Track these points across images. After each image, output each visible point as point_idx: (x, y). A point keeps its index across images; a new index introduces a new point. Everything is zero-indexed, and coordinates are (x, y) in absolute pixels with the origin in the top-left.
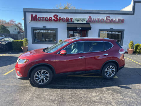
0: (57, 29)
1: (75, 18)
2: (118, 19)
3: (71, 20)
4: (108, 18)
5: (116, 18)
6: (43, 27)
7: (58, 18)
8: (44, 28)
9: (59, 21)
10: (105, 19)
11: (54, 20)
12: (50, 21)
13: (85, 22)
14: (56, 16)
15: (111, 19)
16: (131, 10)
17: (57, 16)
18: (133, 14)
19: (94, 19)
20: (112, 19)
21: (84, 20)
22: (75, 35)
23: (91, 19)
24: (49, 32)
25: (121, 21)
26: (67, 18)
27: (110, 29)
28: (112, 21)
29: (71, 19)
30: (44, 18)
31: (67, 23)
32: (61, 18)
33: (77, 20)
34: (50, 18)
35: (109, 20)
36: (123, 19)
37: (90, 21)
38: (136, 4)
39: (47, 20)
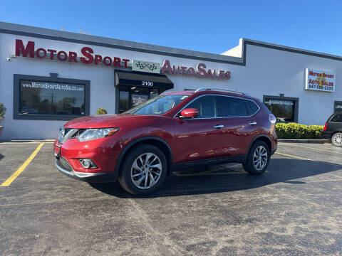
0: (89, 82)
1: (134, 60)
2: (221, 72)
3: (126, 63)
4: (202, 67)
5: (217, 69)
6: (51, 74)
7: (94, 55)
8: (54, 79)
9: (96, 64)
10: (196, 69)
11: (82, 59)
12: (70, 61)
13: (157, 71)
14: (87, 52)
15: (207, 70)
16: (240, 56)
17: (91, 51)
18: (244, 64)
19: (174, 67)
20: (210, 71)
21: (154, 67)
22: (134, 99)
23: (169, 66)
24: (67, 87)
25: (225, 76)
26: (115, 59)
28: (209, 76)
29: (126, 61)
30: (56, 51)
31: (115, 71)
32: (101, 57)
33: (138, 64)
34: (71, 53)
35: (204, 71)
36: (229, 72)
37: (167, 72)
38: (248, 45)
39: (64, 58)
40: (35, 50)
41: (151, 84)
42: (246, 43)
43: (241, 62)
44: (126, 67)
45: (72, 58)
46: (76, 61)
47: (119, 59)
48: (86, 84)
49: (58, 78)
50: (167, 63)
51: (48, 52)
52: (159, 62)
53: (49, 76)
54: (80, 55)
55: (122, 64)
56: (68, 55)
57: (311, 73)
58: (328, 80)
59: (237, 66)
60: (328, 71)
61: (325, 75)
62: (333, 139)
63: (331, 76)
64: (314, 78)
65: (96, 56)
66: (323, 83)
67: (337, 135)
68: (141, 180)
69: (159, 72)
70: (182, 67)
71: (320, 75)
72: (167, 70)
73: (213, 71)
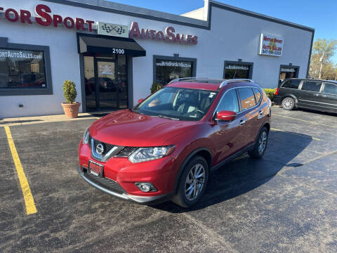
0: (48, 48)
1: (100, 21)
2: (188, 36)
3: (90, 26)
4: (170, 31)
5: (185, 33)
7: (51, 15)
9: (56, 26)
10: (165, 33)
11: (38, 20)
12: (23, 22)
13: (126, 35)
14: (43, 10)
15: (175, 34)
16: (206, 19)
17: (48, 9)
19: (143, 30)
20: (178, 35)
21: (121, 30)
22: (100, 66)
23: (138, 30)
24: (21, 55)
25: (192, 41)
26: (78, 20)
27: (173, 56)
28: (177, 40)
29: (90, 23)
30: (2, 9)
31: (78, 35)
32: (60, 17)
33: (105, 27)
34: (22, 12)
35: (173, 36)
36: (196, 37)
37: (135, 36)
38: (213, 7)
39: (14, 17)
41: (122, 52)
42: (211, 5)
43: (206, 26)
44: (91, 30)
45: (24, 18)
46: (30, 22)
47: (82, 20)
48: (45, 51)
49: (8, 44)
50: (136, 25)
52: (126, 23)
54: (34, 14)
55: (85, 26)
56: (19, 14)
57: (265, 39)
58: (278, 45)
59: (203, 30)
60: (279, 37)
61: (276, 40)
63: (280, 42)
64: (267, 43)
65: (55, 16)
66: (274, 48)
69: (128, 37)
70: (151, 31)
71: (271, 40)
72: (135, 34)
73: (181, 36)
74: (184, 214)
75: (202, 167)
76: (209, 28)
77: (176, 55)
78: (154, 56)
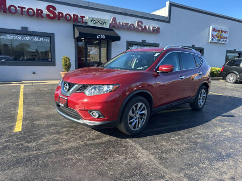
0: (53, 34)
1: (89, 17)
2: (153, 27)
3: (82, 20)
4: (140, 24)
5: (150, 25)
6: (22, 28)
7: (57, 12)
8: (24, 32)
9: (59, 19)
10: (136, 25)
11: (47, 15)
12: (38, 16)
13: (107, 26)
14: (51, 9)
15: (143, 26)
16: (167, 16)
17: (54, 9)
19: (119, 23)
20: (145, 27)
21: (104, 22)
22: (89, 48)
23: (115, 21)
24: (36, 39)
25: (156, 31)
26: (74, 15)
27: (141, 41)
28: (145, 30)
29: (83, 17)
30: (25, 8)
31: (74, 26)
32: (62, 14)
33: (92, 20)
34: (38, 10)
35: (141, 27)
36: (159, 28)
37: (114, 27)
38: (172, 7)
39: (32, 14)
40: (7, 6)
41: (103, 37)
42: (171, 5)
43: (167, 20)
44: (83, 22)
45: (39, 14)
46: (42, 17)
47: (77, 16)
48: (51, 36)
49: (28, 31)
50: (114, 19)
51: (18, 9)
52: (108, 18)
53: (20, 29)
54: (45, 12)
55: (79, 20)
56: (36, 12)
57: (214, 30)
58: (224, 35)
59: (164, 23)
60: (225, 28)
61: (222, 31)
62: (227, 78)
63: (226, 32)
64: (216, 33)
65: (59, 13)
66: (221, 37)
67: (231, 75)
68: (134, 124)
69: (108, 27)
70: (125, 23)
71: (219, 31)
72: (114, 26)
73: (148, 27)
74: (128, 140)
75: (144, 105)
76: (169, 22)
77: (144, 41)
78: (128, 42)
